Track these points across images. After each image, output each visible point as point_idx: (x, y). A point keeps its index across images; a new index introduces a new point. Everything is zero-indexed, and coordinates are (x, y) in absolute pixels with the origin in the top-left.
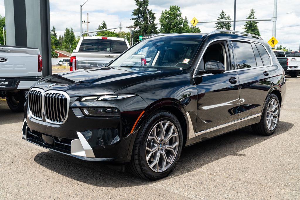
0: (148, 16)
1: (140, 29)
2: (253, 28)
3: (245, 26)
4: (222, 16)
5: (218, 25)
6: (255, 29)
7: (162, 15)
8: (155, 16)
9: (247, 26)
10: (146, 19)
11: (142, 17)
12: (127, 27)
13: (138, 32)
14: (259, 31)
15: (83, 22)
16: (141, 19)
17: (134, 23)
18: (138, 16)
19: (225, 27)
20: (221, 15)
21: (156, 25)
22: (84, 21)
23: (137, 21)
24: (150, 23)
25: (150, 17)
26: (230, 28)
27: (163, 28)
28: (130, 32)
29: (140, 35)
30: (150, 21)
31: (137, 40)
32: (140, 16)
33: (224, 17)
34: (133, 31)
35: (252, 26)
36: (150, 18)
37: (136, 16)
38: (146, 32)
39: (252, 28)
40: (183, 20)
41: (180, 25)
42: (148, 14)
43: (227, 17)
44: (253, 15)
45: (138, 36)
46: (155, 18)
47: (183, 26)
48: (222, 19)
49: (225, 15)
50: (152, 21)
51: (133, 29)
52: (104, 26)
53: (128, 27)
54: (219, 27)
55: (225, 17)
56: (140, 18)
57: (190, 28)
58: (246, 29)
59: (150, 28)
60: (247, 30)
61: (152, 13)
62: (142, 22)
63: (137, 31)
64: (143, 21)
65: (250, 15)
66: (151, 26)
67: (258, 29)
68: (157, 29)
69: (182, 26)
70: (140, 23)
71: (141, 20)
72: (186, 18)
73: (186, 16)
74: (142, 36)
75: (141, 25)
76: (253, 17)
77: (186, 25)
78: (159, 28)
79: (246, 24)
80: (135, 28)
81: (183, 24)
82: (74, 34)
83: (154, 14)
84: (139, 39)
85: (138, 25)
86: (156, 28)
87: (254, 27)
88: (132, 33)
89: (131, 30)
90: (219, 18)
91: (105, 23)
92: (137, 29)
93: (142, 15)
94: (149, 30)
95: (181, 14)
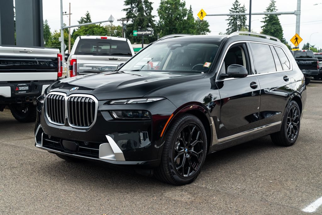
0: (144, 6)
1: (134, 22)
2: (274, 22)
3: (263, 18)
4: (236, 6)
5: (231, 17)
6: (276, 23)
7: (160, 5)
8: (152, 5)
9: (267, 19)
10: (140, 10)
11: (136, 7)
12: (118, 20)
13: (132, 26)
14: (281, 25)
15: (64, 14)
16: (135, 9)
17: (127, 14)
18: (131, 6)
19: (239, 20)
20: (234, 5)
21: (154, 17)
22: (66, 12)
23: (130, 12)
24: (146, 15)
25: (146, 7)
26: (246, 21)
27: (162, 21)
28: (122, 26)
29: (133, 29)
30: (145, 12)
31: (130, 36)
32: (133, 5)
33: (238, 7)
34: (125, 24)
35: (272, 18)
36: (146, 9)
37: (128, 6)
38: (141, 25)
39: (272, 21)
40: (187, 10)
41: (184, 18)
42: (144, 4)
43: (242, 8)
44: (274, 5)
45: (130, 31)
46: (152, 9)
47: (188, 18)
48: (235, 9)
49: (240, 5)
50: (148, 13)
51: (125, 22)
52: (88, 18)
53: (120, 19)
54: (232, 20)
55: (240, 7)
56: (133, 8)
57: (196, 21)
58: (264, 22)
59: (146, 20)
60: (266, 24)
61: (148, 2)
62: (136, 14)
63: (130, 24)
64: (138, 12)
65: (271, 5)
66: (147, 19)
67: (280, 22)
68: (155, 23)
69: (186, 18)
70: (133, 14)
71: (135, 11)
72: (191, 8)
73: (191, 6)
74: (137, 32)
75: (135, 16)
76: (273, 7)
77: (191, 17)
78: (158, 22)
79: (266, 16)
80: (127, 22)
81: (187, 16)
82: (49, 27)
83: (151, 3)
84: (132, 34)
85: (131, 17)
86: (154, 21)
87: (275, 20)
88: (125, 28)
89: (123, 24)
90: (232, 8)
91: (88, 14)
92: (130, 22)
93: (136, 4)
94: (145, 23)
95: (185, 3)
